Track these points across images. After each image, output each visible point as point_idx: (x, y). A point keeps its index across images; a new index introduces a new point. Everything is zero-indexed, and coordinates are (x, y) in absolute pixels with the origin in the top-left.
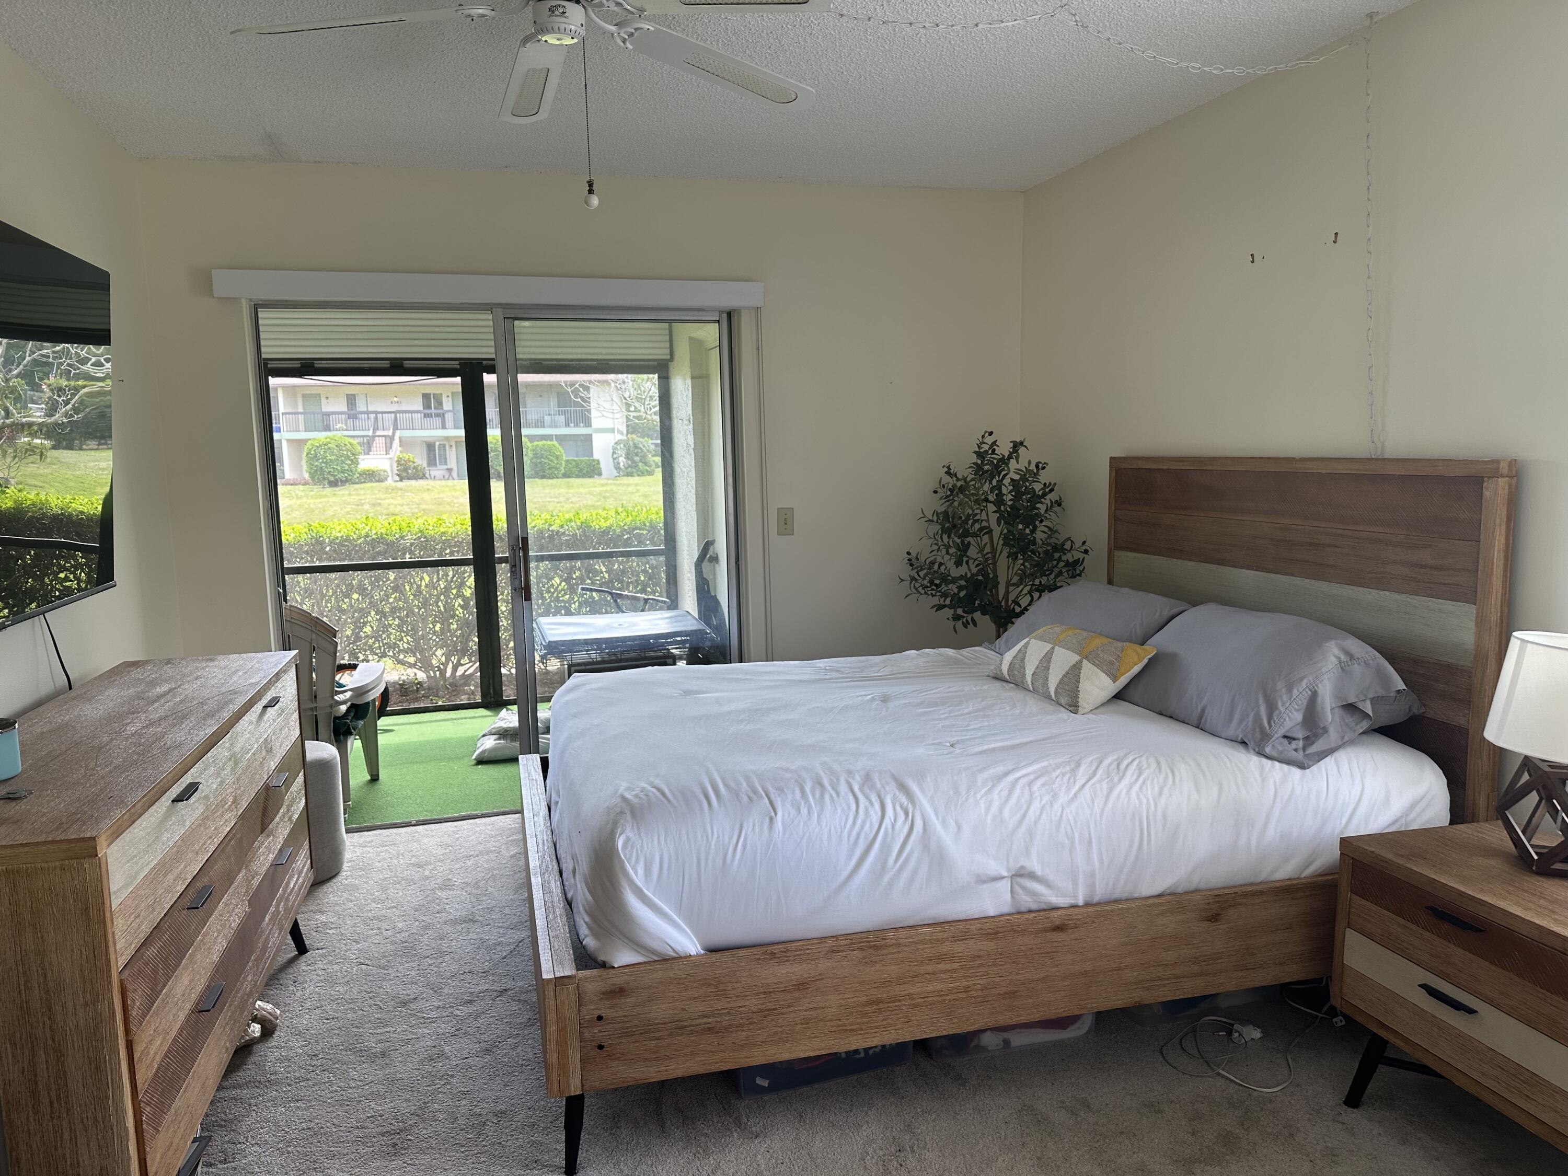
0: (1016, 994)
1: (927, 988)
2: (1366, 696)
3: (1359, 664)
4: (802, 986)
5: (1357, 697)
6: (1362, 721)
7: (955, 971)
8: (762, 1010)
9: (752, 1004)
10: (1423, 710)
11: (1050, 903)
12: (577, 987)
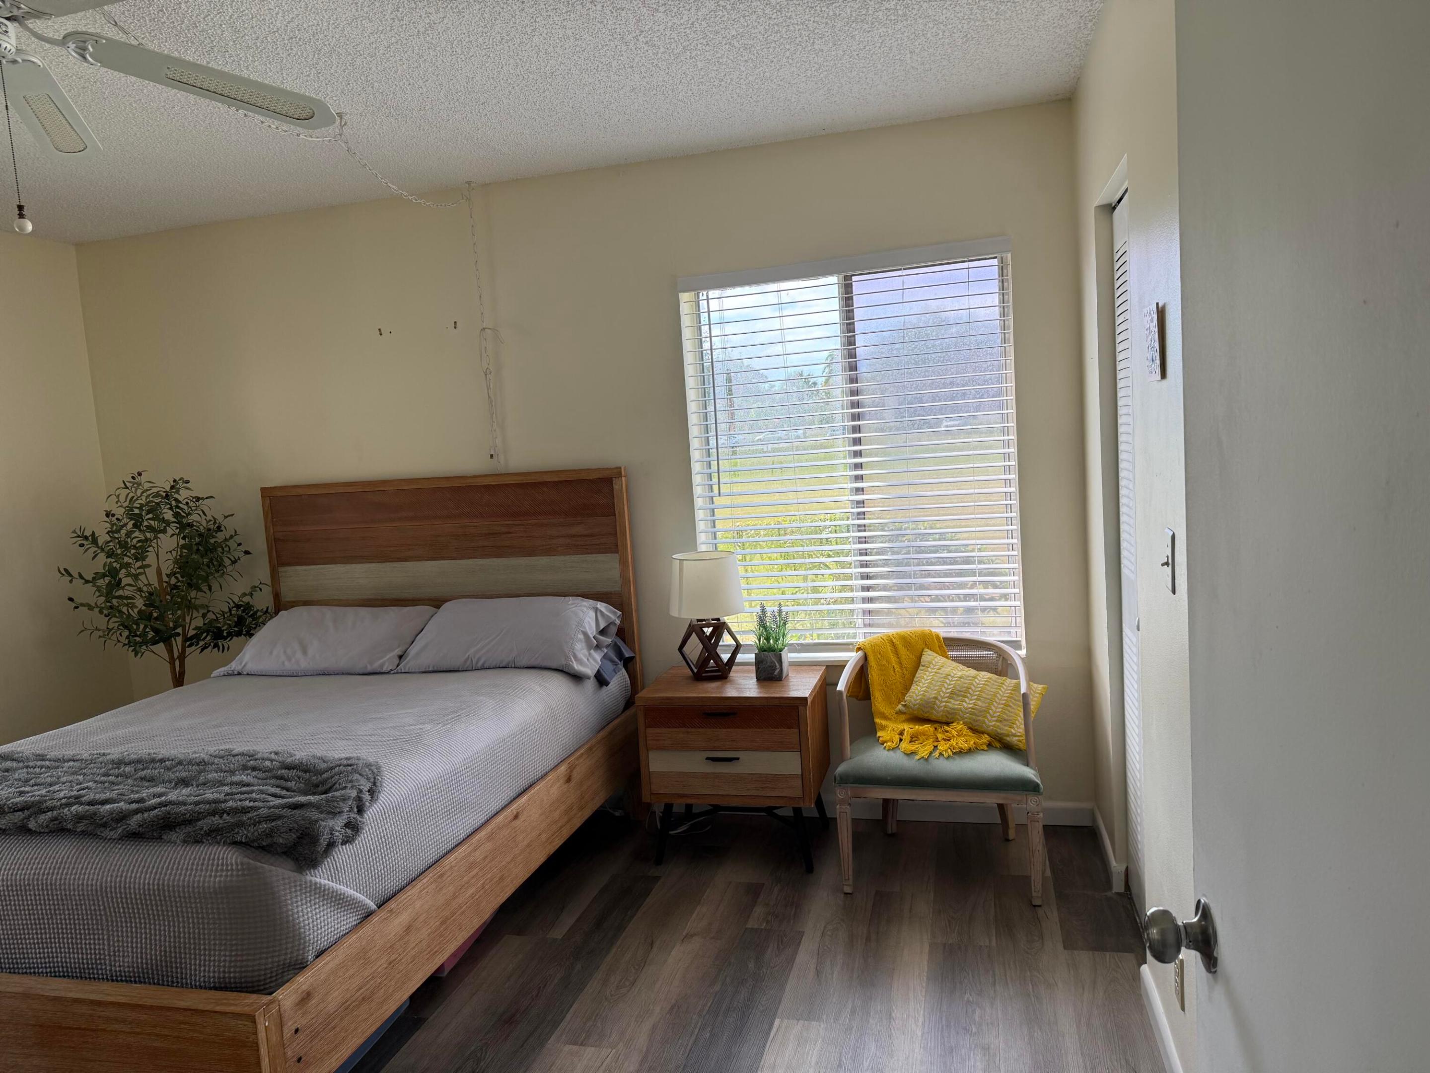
0: (504, 877)
1: (466, 896)
7: (477, 874)
9: (384, 960)
12: (279, 1008)
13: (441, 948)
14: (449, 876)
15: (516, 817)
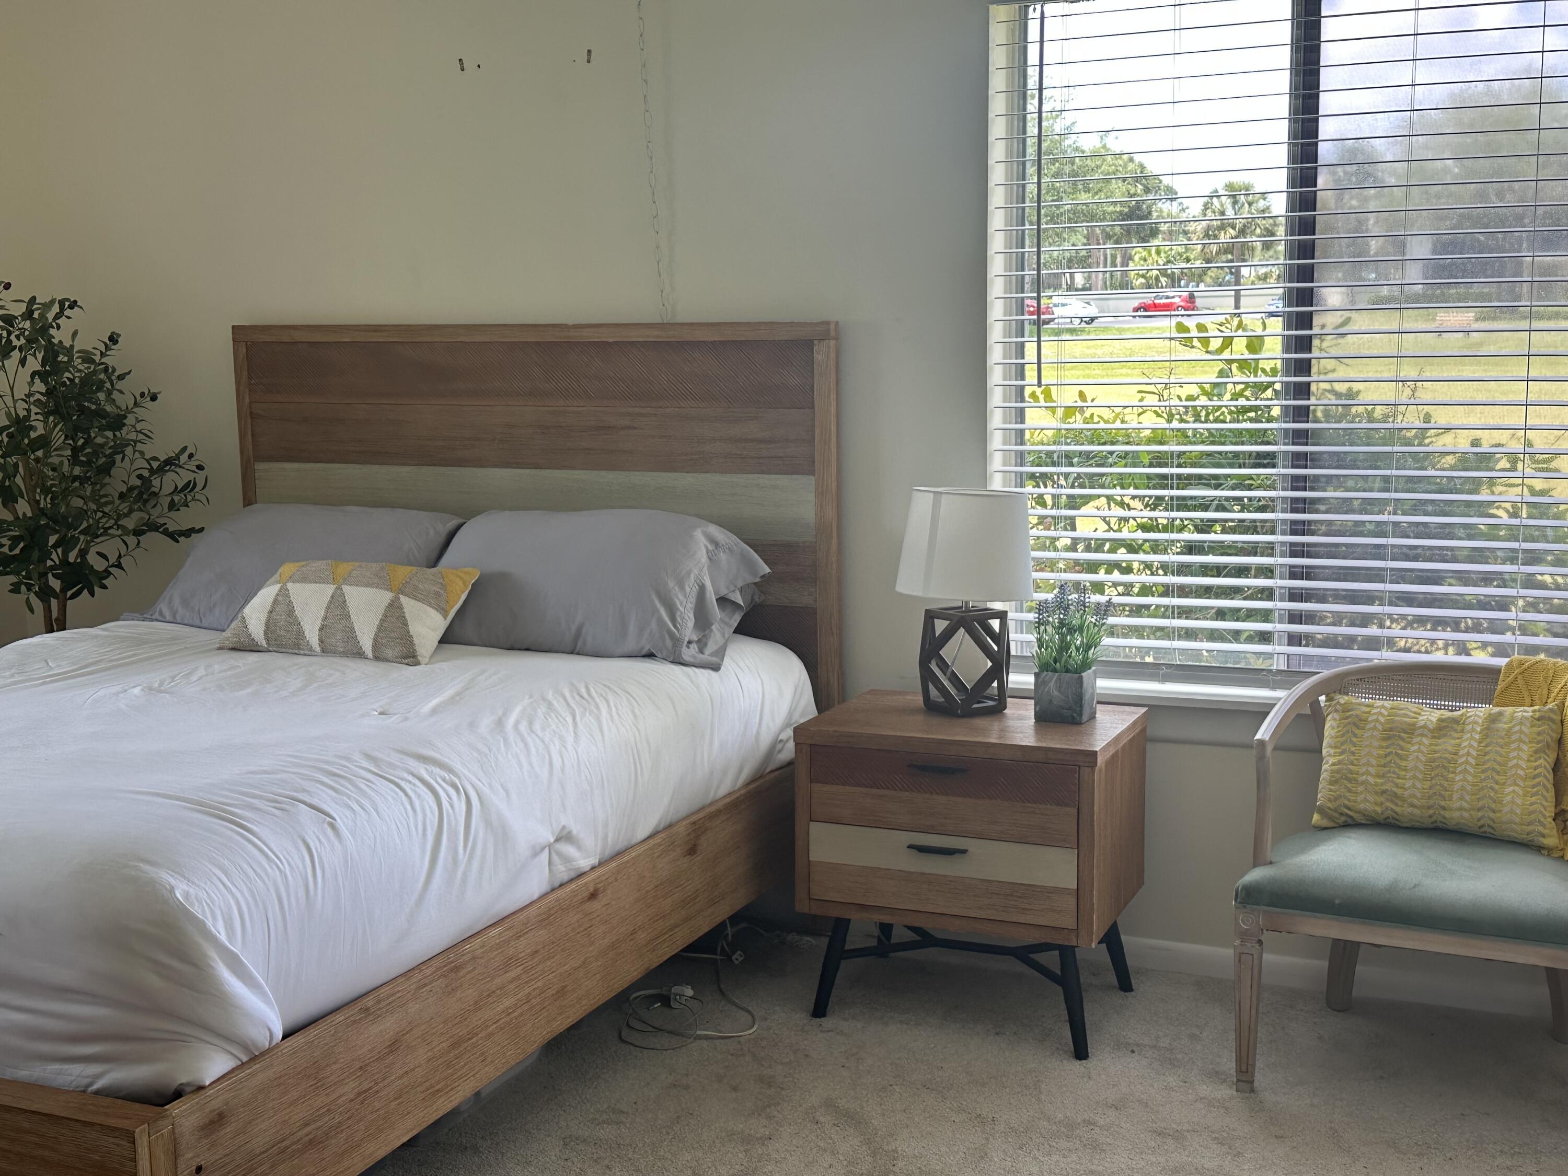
0: (566, 990)
1: (498, 1009)
2: (736, 586)
3: (724, 552)
4: (394, 1046)
5: (728, 588)
6: (734, 614)
7: (518, 977)
8: (359, 1094)
9: (350, 1088)
10: (763, 598)
11: (579, 868)
12: (173, 1129)
13: (447, 1086)
14: (469, 973)
15: (593, 896)
